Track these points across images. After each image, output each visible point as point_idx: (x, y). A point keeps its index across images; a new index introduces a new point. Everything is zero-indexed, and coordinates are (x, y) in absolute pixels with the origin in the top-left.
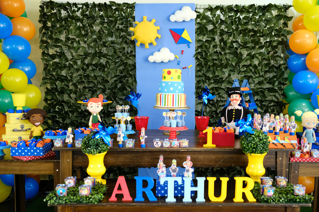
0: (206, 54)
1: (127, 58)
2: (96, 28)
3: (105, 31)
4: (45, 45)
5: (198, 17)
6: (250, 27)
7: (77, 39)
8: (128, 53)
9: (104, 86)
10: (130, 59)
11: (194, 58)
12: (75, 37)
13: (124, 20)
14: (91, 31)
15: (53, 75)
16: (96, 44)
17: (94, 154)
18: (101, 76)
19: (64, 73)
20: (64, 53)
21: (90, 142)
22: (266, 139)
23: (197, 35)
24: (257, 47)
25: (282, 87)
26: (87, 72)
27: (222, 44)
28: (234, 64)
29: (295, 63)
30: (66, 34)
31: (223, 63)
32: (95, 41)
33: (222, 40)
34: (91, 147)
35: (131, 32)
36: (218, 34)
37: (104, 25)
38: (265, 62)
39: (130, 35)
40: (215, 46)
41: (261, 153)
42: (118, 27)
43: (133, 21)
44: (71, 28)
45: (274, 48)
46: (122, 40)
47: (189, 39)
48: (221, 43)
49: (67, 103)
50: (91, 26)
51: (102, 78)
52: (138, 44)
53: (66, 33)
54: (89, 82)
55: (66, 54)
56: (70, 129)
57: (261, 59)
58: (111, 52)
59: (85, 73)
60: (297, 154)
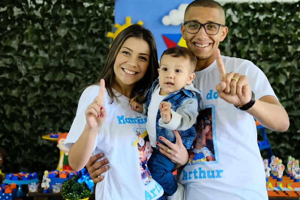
2: (62, 32)
3: (73, 36)
6: (273, 31)
7: (35, 47)
12: (31, 44)
13: (100, 21)
14: (54, 35)
16: (60, 54)
18: (67, 98)
19: (15, 93)
20: (16, 65)
24: (284, 58)
26: (48, 93)
27: (235, 55)
30: (19, 40)
32: (59, 49)
33: (234, 50)
34: (73, 193)
35: (109, 38)
36: (229, 41)
37: (73, 29)
38: (295, 80)
39: (107, 42)
42: (92, 31)
43: (112, 24)
44: (26, 31)
46: (97, 48)
49: (19, 135)
50: (54, 29)
51: (67, 101)
54: (50, 107)
55: (19, 67)
56: (46, 173)
57: (290, 75)
58: (81, 64)
59: (44, 93)
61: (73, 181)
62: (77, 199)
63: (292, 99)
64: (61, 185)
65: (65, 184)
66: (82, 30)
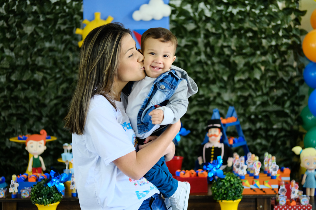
1: (73, 72)
2: (29, 29)
3: (40, 33)
5: (173, 12)
6: (247, 25)
9: (40, 112)
13: (68, 17)
14: (19, 33)
17: (46, 204)
18: (36, 98)
21: (42, 191)
22: (239, 183)
24: (258, 53)
25: (296, 108)
26: (15, 93)
27: (208, 50)
28: (225, 78)
29: (313, 74)
32: (26, 47)
33: (207, 45)
34: (43, 197)
35: (78, 35)
36: (202, 36)
37: (39, 26)
38: (270, 74)
39: (76, 40)
40: (198, 54)
41: (234, 199)
42: (59, 28)
43: (81, 20)
45: (282, 54)
46: (65, 46)
48: (206, 48)
50: (19, 26)
51: (36, 101)
54: (17, 107)
56: (14, 177)
57: (265, 70)
58: (49, 63)
59: (11, 94)
60: (282, 201)
61: (42, 185)
62: (47, 203)
63: (267, 94)
64: (30, 190)
65: (34, 188)
66: (50, 27)
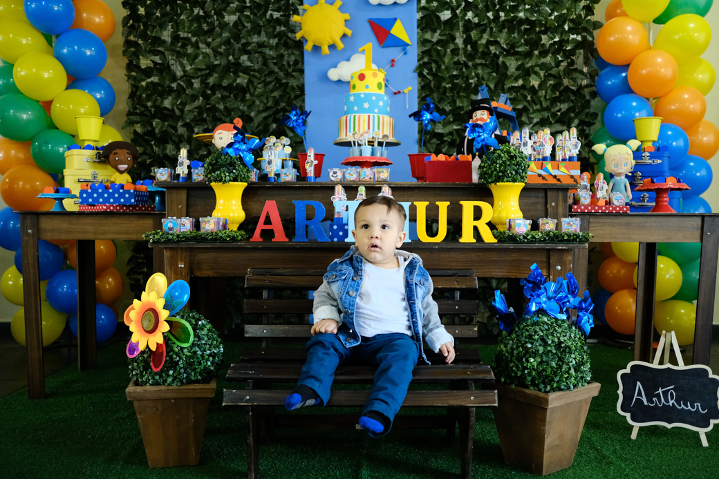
0: (439, 67)
1: (288, 75)
2: (231, 19)
3: (246, 24)
4: (133, 49)
6: (521, 15)
7: (194, 39)
8: (289, 65)
10: (293, 76)
11: (416, 74)
12: (190, 35)
13: (283, 2)
14: (219, 23)
15: (146, 107)
16: (229, 49)
17: (226, 182)
18: (239, 109)
19: (167, 103)
20: (168, 64)
23: (421, 30)
26: (212, 102)
27: (469, 47)
29: (609, 83)
30: (172, 30)
31: (471, 83)
32: (227, 42)
33: (467, 41)
34: (220, 170)
35: (295, 24)
36: (461, 29)
37: (245, 13)
38: (552, 82)
39: (294, 32)
40: (455, 52)
41: (514, 181)
42: (271, 15)
43: (300, 5)
44: (182, 17)
45: (568, 54)
46: (278, 40)
47: (405, 37)
48: (466, 46)
50: (220, 15)
52: (308, 47)
53: (172, 28)
55: (172, 67)
57: (545, 76)
58: (258, 62)
59: (207, 103)
60: (584, 198)
62: (227, 180)
63: (548, 109)
